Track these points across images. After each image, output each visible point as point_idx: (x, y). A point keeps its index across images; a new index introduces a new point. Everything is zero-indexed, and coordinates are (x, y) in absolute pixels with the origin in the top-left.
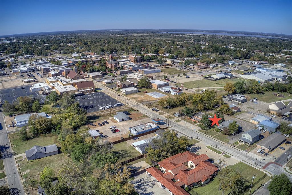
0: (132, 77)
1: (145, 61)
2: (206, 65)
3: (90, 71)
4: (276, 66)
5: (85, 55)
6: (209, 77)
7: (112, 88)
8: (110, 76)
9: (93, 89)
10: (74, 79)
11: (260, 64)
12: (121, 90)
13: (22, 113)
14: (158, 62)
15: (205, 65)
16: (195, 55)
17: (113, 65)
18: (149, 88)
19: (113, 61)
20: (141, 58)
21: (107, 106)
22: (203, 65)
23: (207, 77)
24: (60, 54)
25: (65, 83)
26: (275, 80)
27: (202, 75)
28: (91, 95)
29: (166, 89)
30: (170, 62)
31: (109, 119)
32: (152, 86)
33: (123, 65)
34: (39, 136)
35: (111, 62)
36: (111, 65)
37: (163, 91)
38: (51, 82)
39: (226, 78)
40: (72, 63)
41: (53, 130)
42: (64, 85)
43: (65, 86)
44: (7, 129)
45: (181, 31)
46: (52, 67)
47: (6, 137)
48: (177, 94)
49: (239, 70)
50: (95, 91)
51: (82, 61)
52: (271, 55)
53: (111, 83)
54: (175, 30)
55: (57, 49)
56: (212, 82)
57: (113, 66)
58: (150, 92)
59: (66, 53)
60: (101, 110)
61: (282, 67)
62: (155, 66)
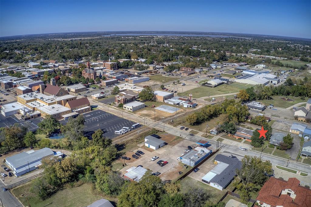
0: (125, 88)
1: (121, 68)
2: (192, 70)
3: (68, 84)
4: (257, 67)
5: (46, 63)
6: (206, 84)
7: (110, 104)
8: (95, 88)
9: (88, 107)
10: (58, 95)
11: (240, 66)
12: (124, 106)
13: (10, 150)
14: (138, 69)
15: (190, 70)
16: (171, 59)
17: (91, 74)
18: (153, 101)
19: (91, 70)
20: (118, 64)
21: (124, 129)
22: (188, 70)
23: (204, 84)
24: (11, 63)
25: (50, 102)
26: (270, 82)
27: (196, 82)
28: (89, 115)
29: (175, 100)
30: (152, 68)
31: (139, 147)
32: (155, 98)
33: (102, 74)
34: (63, 187)
35: (89, 71)
36: (90, 74)
37: (172, 104)
38: (28, 101)
39: (223, 83)
40: (37, 74)
41: (80, 176)
42: (49, 104)
43: (51, 106)
44: (3, 181)
45: (129, 33)
46: (15, 81)
47: (10, 196)
48: (190, 106)
49: (227, 74)
50: (92, 110)
51: (49, 71)
52: (243, 55)
53: (104, 97)
54: (122, 32)
55: (5, 58)
56: (212, 88)
57: (92, 76)
58: (158, 106)
59: (18, 62)
60: (118, 135)
61: (264, 68)
62: (138, 73)
